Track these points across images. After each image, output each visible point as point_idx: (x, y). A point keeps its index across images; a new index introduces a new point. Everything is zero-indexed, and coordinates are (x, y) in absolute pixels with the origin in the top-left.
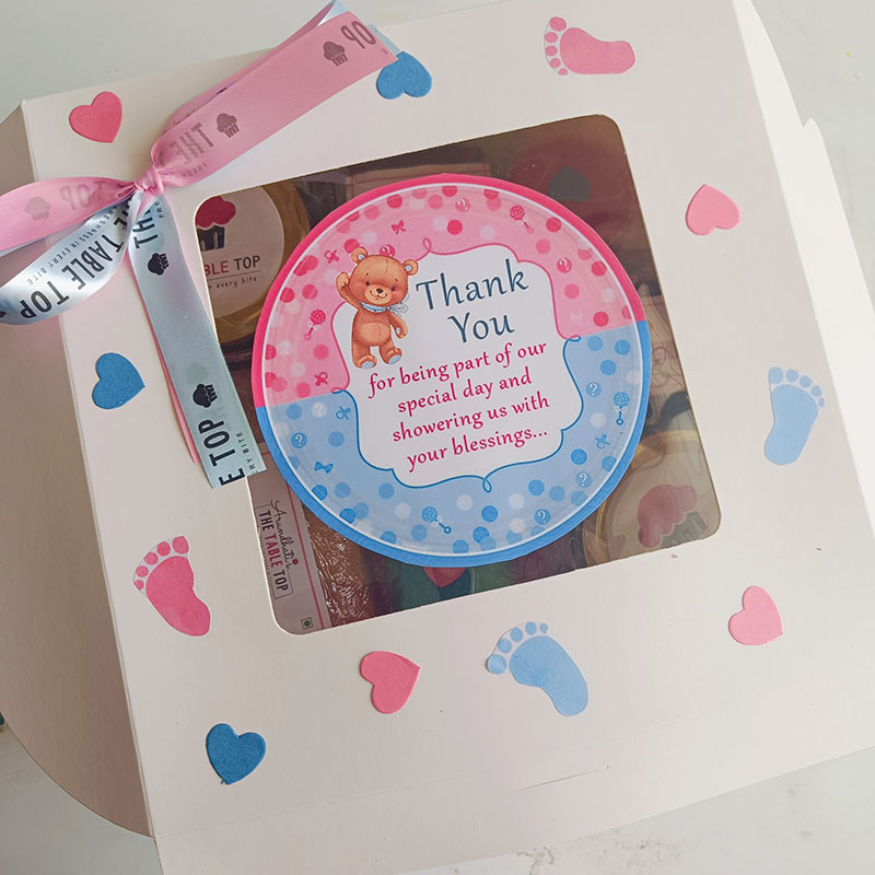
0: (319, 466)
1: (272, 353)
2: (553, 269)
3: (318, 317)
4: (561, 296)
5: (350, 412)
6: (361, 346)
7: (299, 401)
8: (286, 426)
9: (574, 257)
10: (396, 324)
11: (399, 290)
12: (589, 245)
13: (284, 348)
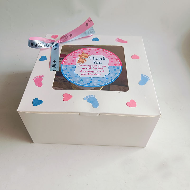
0: (67, 72)
1: (66, 60)
2: (110, 59)
3: (74, 58)
4: (110, 61)
5: (75, 67)
6: (79, 61)
7: (68, 65)
8: (64, 67)
9: (113, 58)
10: (85, 60)
11: (87, 57)
12: (116, 57)
13: (68, 60)
